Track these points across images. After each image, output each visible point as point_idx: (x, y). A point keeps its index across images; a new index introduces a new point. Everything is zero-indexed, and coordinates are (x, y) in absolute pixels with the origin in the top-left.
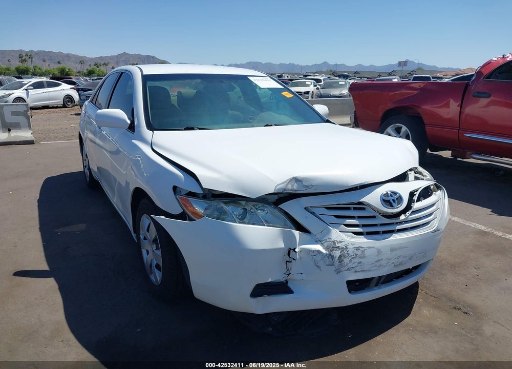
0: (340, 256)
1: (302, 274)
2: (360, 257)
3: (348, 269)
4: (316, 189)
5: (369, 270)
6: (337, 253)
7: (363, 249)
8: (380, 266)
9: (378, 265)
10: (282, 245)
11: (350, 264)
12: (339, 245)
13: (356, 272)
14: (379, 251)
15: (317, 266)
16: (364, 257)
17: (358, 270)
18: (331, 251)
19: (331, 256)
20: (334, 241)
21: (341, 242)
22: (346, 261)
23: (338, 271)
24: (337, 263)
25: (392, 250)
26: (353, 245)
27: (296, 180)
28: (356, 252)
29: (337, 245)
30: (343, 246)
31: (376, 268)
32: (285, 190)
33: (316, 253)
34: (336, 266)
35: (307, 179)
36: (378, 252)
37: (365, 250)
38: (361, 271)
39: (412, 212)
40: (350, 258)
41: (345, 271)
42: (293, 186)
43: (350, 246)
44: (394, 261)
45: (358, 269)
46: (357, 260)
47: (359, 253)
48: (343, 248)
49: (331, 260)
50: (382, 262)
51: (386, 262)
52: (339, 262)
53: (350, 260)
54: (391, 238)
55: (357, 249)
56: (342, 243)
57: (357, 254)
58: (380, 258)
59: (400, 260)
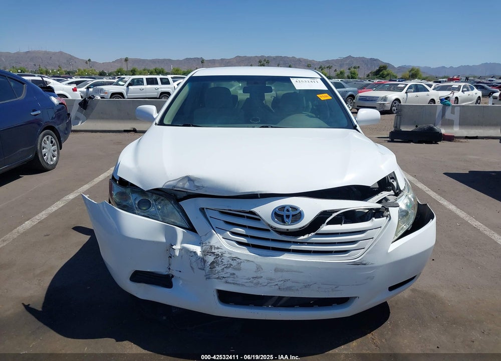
0: (213, 263)
1: (180, 272)
2: (235, 269)
3: (218, 278)
4: (206, 191)
5: (243, 285)
6: (210, 259)
7: (240, 261)
8: (258, 284)
9: (255, 281)
10: (163, 240)
11: (222, 273)
12: (216, 251)
13: (226, 282)
14: (259, 268)
15: (192, 267)
16: (239, 269)
17: (230, 282)
18: (205, 255)
19: (204, 260)
20: (212, 246)
21: (218, 248)
22: (218, 268)
23: (208, 277)
24: (208, 269)
25: (277, 270)
26: (231, 254)
27: (189, 179)
28: (232, 262)
29: (213, 251)
30: (218, 253)
31: (252, 285)
32: (174, 187)
33: (193, 254)
34: (207, 271)
35: (199, 180)
36: (257, 269)
37: (241, 262)
38: (233, 283)
39: (316, 234)
40: (223, 267)
41: (215, 278)
42: (184, 184)
43: (227, 255)
44: (279, 283)
45: (230, 280)
46: (230, 271)
47: (234, 263)
48: (218, 255)
49: (203, 264)
50: (260, 281)
51: (267, 281)
52: (210, 268)
53: (223, 269)
54: (281, 257)
55: (233, 259)
56: (218, 250)
57: (231, 265)
58: (259, 275)
59: (289, 284)
